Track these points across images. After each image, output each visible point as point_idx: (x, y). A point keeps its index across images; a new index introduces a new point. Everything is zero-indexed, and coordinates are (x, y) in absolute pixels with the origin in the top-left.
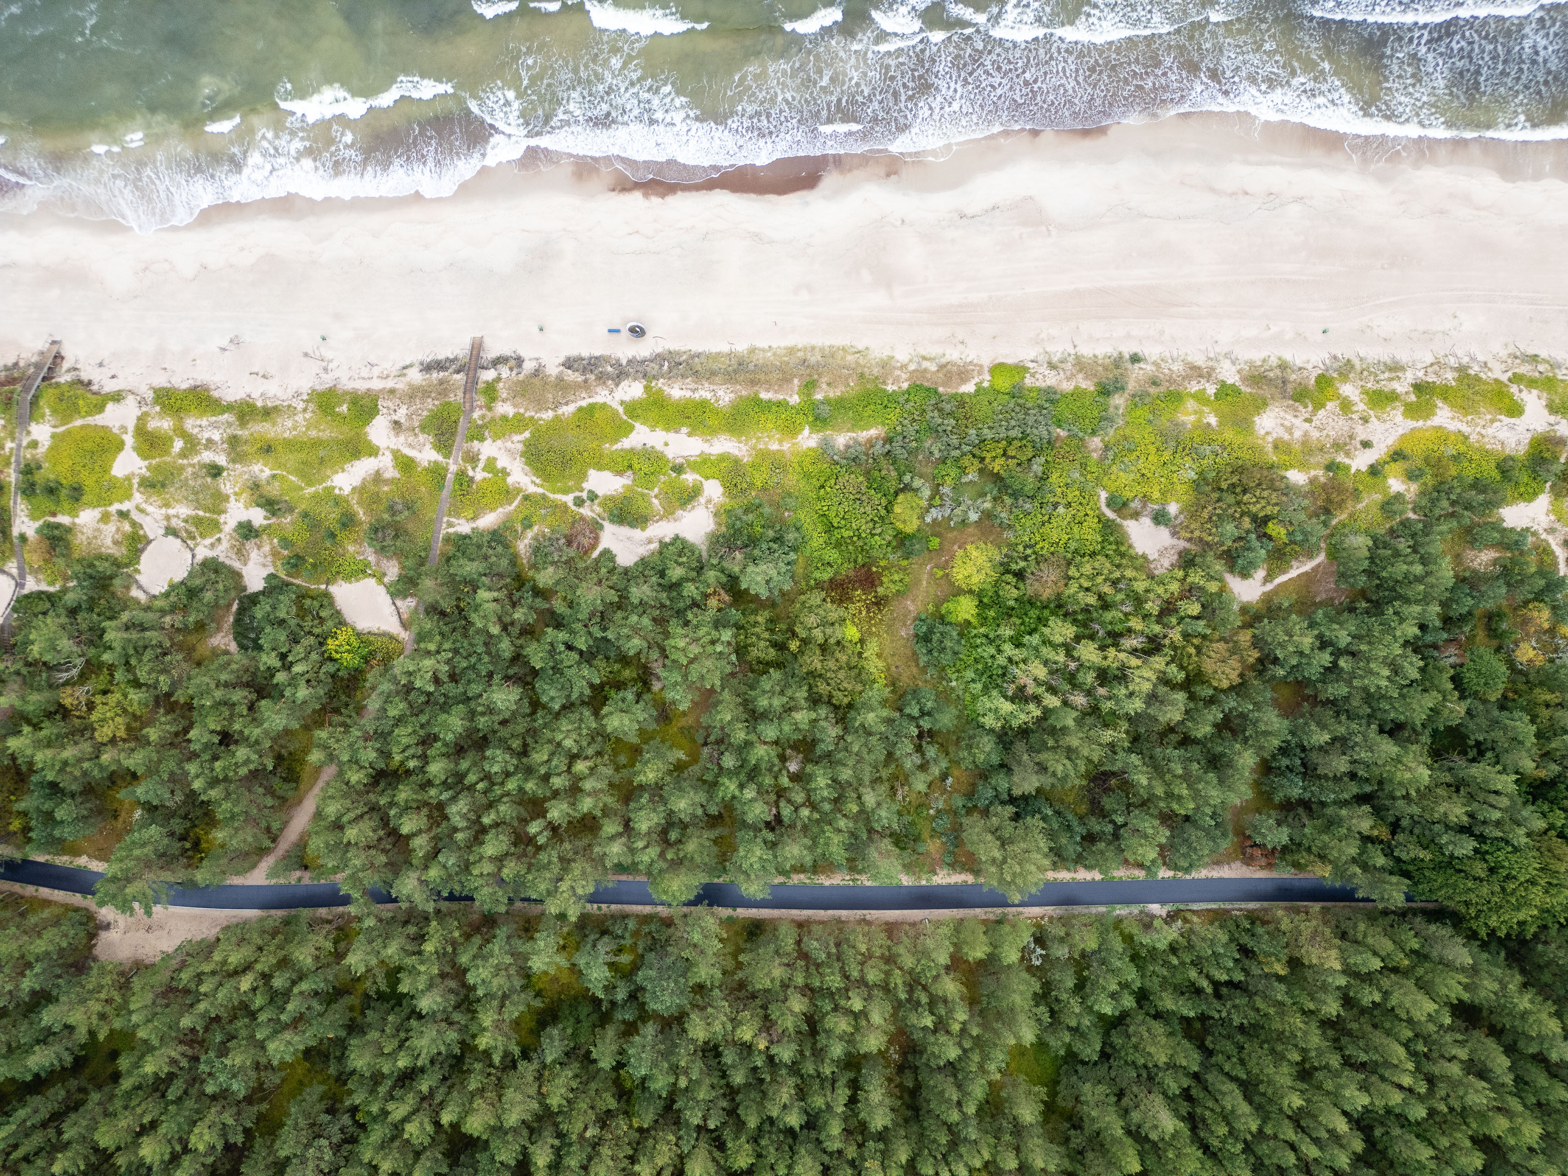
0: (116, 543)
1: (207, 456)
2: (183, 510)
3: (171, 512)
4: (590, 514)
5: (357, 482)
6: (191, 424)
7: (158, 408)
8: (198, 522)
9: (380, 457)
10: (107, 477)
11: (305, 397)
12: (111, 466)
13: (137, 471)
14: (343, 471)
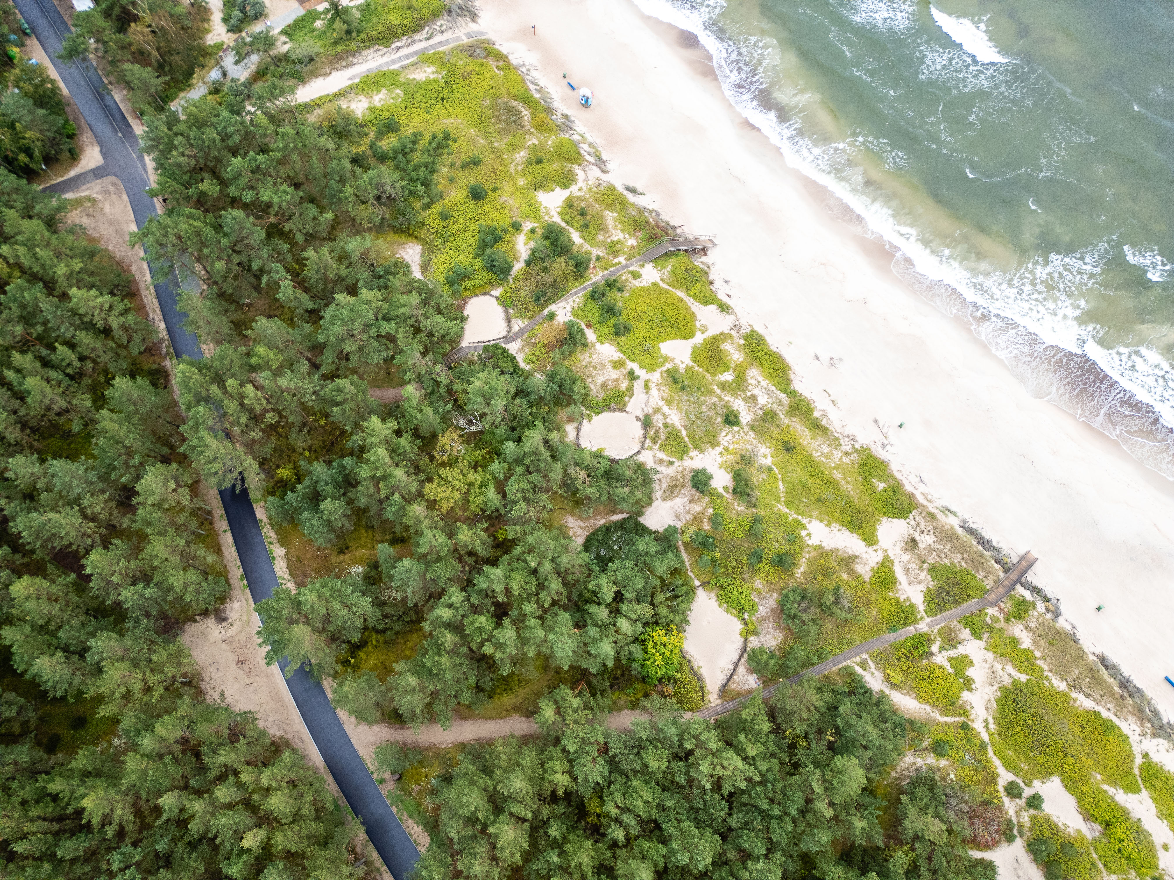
0: (604, 386)
1: (738, 404)
2: (675, 418)
3: (666, 409)
4: (1011, 813)
5: (828, 544)
6: (754, 374)
7: (742, 342)
8: (673, 435)
9: (870, 550)
10: (654, 343)
11: (857, 446)
12: (666, 340)
13: (677, 361)
14: (828, 525)
